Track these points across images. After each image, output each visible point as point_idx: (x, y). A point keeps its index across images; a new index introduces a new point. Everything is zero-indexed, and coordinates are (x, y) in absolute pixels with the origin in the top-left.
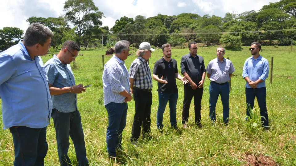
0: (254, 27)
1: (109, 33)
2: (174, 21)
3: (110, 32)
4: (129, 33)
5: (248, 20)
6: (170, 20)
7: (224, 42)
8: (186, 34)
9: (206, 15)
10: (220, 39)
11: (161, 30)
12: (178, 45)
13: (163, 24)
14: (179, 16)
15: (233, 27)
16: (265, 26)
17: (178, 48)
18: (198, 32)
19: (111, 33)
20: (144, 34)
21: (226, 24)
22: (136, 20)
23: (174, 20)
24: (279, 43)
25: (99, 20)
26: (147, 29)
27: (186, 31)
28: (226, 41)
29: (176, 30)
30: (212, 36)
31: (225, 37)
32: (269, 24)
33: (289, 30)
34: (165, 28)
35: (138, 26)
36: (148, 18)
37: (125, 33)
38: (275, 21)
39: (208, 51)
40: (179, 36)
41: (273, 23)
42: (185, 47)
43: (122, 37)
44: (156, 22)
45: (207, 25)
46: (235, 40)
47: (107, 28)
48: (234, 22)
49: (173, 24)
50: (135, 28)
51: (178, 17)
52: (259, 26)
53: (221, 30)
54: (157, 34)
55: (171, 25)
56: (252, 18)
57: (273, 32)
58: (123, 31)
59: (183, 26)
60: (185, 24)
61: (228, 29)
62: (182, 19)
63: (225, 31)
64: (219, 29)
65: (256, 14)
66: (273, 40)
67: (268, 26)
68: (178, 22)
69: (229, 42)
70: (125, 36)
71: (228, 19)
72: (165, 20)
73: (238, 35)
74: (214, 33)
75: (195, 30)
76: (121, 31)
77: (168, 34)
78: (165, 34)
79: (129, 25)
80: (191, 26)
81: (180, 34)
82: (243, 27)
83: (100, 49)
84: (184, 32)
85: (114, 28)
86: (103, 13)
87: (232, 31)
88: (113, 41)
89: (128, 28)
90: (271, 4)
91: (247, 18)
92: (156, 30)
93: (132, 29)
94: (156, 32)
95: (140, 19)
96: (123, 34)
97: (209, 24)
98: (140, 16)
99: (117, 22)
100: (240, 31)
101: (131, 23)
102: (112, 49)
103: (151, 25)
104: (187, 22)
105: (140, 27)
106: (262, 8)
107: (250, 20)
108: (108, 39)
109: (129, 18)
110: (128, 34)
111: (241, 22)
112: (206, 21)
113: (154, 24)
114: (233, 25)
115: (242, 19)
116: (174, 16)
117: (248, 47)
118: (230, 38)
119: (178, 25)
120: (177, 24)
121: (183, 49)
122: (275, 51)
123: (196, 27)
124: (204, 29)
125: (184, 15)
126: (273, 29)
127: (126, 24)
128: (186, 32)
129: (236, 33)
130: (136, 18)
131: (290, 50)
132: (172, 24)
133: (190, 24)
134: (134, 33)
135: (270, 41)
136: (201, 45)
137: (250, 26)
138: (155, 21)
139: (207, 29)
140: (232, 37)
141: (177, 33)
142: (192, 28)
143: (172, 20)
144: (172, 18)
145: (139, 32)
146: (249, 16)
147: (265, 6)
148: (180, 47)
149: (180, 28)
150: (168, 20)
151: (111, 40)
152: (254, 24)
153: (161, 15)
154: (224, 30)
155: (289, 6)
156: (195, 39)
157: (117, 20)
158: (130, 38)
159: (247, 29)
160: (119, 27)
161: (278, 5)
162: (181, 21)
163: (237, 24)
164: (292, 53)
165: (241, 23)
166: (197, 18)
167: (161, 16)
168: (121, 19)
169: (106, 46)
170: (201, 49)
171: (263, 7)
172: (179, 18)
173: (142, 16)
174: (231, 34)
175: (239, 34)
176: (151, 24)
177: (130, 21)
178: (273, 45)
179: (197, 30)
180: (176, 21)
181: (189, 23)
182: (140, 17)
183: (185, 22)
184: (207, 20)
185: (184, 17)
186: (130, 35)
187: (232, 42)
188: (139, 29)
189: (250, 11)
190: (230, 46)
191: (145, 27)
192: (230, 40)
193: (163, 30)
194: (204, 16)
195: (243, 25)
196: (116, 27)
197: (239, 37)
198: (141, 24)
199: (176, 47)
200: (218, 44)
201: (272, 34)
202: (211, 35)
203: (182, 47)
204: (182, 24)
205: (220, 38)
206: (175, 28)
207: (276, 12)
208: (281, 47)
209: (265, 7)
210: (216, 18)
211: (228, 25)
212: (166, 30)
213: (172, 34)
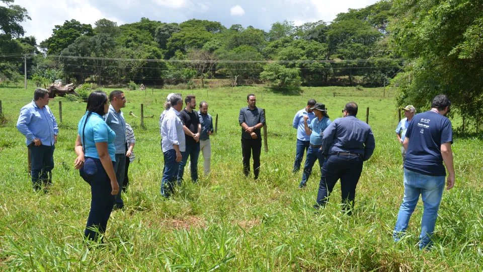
0: (322, 53)
1: (38, 52)
2: (175, 35)
3: (39, 49)
4: (83, 55)
5: (312, 38)
6: (166, 33)
7: (268, 78)
8: (197, 61)
9: (237, 26)
10: (261, 73)
11: (149, 52)
12: (182, 82)
13: (153, 40)
14: (184, 25)
15: (284, 51)
16: (341, 50)
17: (183, 88)
18: (221, 58)
19: (42, 52)
20: (115, 59)
21: (273, 43)
22: (97, 28)
23: (173, 31)
24: (366, 82)
25: (17, 22)
26: (121, 49)
27: (198, 55)
28: (272, 77)
29: (178, 53)
30: (248, 67)
31: (270, 70)
32: (349, 47)
33: (380, 59)
34: (157, 49)
35: (103, 42)
36: (122, 26)
37: (74, 55)
38: (359, 42)
39: (240, 95)
40: (184, 64)
41: (354, 45)
42: (196, 85)
43: (69, 62)
44: (138, 35)
45: (237, 46)
46: (287, 76)
47: (32, 41)
48: (287, 41)
49: (173, 41)
50: (95, 45)
51: (182, 27)
52: (331, 50)
53: (264, 55)
54: (140, 60)
55: (169, 43)
56: (320, 35)
57: (355, 62)
58: (71, 50)
59: (192, 45)
60: (195, 42)
61: (276, 54)
62: (189, 31)
63: (270, 58)
64: (259, 53)
65: (326, 28)
66: (355, 77)
67: (346, 51)
68: (182, 37)
69: (279, 78)
70: (75, 60)
71: (276, 34)
72: (157, 31)
73: (293, 66)
74: (251, 61)
75: (215, 52)
76: (66, 50)
77: (162, 60)
78: (156, 60)
79: (83, 39)
80: (206, 45)
81: (187, 61)
82: (302, 52)
83: (19, 85)
84: (194, 57)
85: (49, 41)
86: (25, 10)
87: (284, 57)
88: (46, 68)
89: (81, 45)
90: (352, 11)
91: (310, 34)
92: (139, 52)
93: (89, 47)
94: (140, 55)
95: (106, 26)
96: (69, 57)
97: (241, 44)
98: (105, 20)
99: (57, 29)
100: (298, 58)
101: (87, 35)
102: (53, 87)
103: (130, 41)
104: (200, 37)
105: (105, 43)
106: (336, 17)
107: (316, 40)
108: (36, 66)
109: (84, 25)
110: (80, 57)
111: (299, 43)
112: (236, 38)
113: (136, 39)
114: (285, 47)
115: (301, 35)
116: (174, 24)
117: (311, 87)
118: (280, 72)
119: (183, 42)
120: (179, 40)
121: (192, 91)
122: (358, 96)
123: (216, 49)
124: (232, 53)
125: (193, 23)
126: (354, 58)
127: (78, 36)
128: (197, 58)
129: (291, 62)
130: (96, 24)
131: (382, 94)
132: (170, 39)
133: (206, 41)
134: (93, 56)
135: (350, 78)
136: (227, 84)
137: (316, 50)
138: (137, 32)
139: (237, 53)
140: (283, 69)
141: (181, 58)
142: (208, 49)
143: (171, 33)
144: (170, 28)
145: (105, 54)
146: (314, 32)
147: (342, 14)
148: (186, 86)
149: (186, 49)
150: (163, 31)
151: (43, 68)
152: (322, 47)
153: (148, 21)
154: (269, 55)
155: (381, 16)
156: (214, 71)
157: (57, 27)
158: (86, 65)
159: (309, 54)
160: (61, 41)
161: (363, 13)
162: (188, 34)
163: (292, 45)
164: (386, 100)
165: (300, 45)
166: (219, 31)
167: (148, 23)
168: (65, 24)
169: (31, 79)
170: (225, 91)
171: (339, 15)
172: (185, 28)
173: (109, 21)
174: (282, 64)
175: (295, 64)
176: (130, 38)
177: (84, 31)
178: (355, 85)
179: (219, 54)
180: (179, 34)
181: (203, 38)
182: (105, 24)
183: (195, 38)
184: (237, 35)
185: (194, 28)
186: (85, 60)
187: (284, 80)
188: (105, 47)
189: (315, 22)
190: (280, 86)
191: (117, 45)
192: (279, 76)
193: (154, 51)
194: (233, 26)
195: (303, 48)
196: (55, 40)
197: (296, 70)
198: (109, 39)
199: (178, 85)
200: (258, 83)
201: (354, 66)
202: (245, 65)
203: (191, 86)
204: (191, 41)
205: (262, 70)
206: (176, 48)
207: (360, 26)
208: (369, 90)
209: (342, 17)
210: (255, 33)
211: (276, 47)
212: (160, 52)
213: (171, 60)
